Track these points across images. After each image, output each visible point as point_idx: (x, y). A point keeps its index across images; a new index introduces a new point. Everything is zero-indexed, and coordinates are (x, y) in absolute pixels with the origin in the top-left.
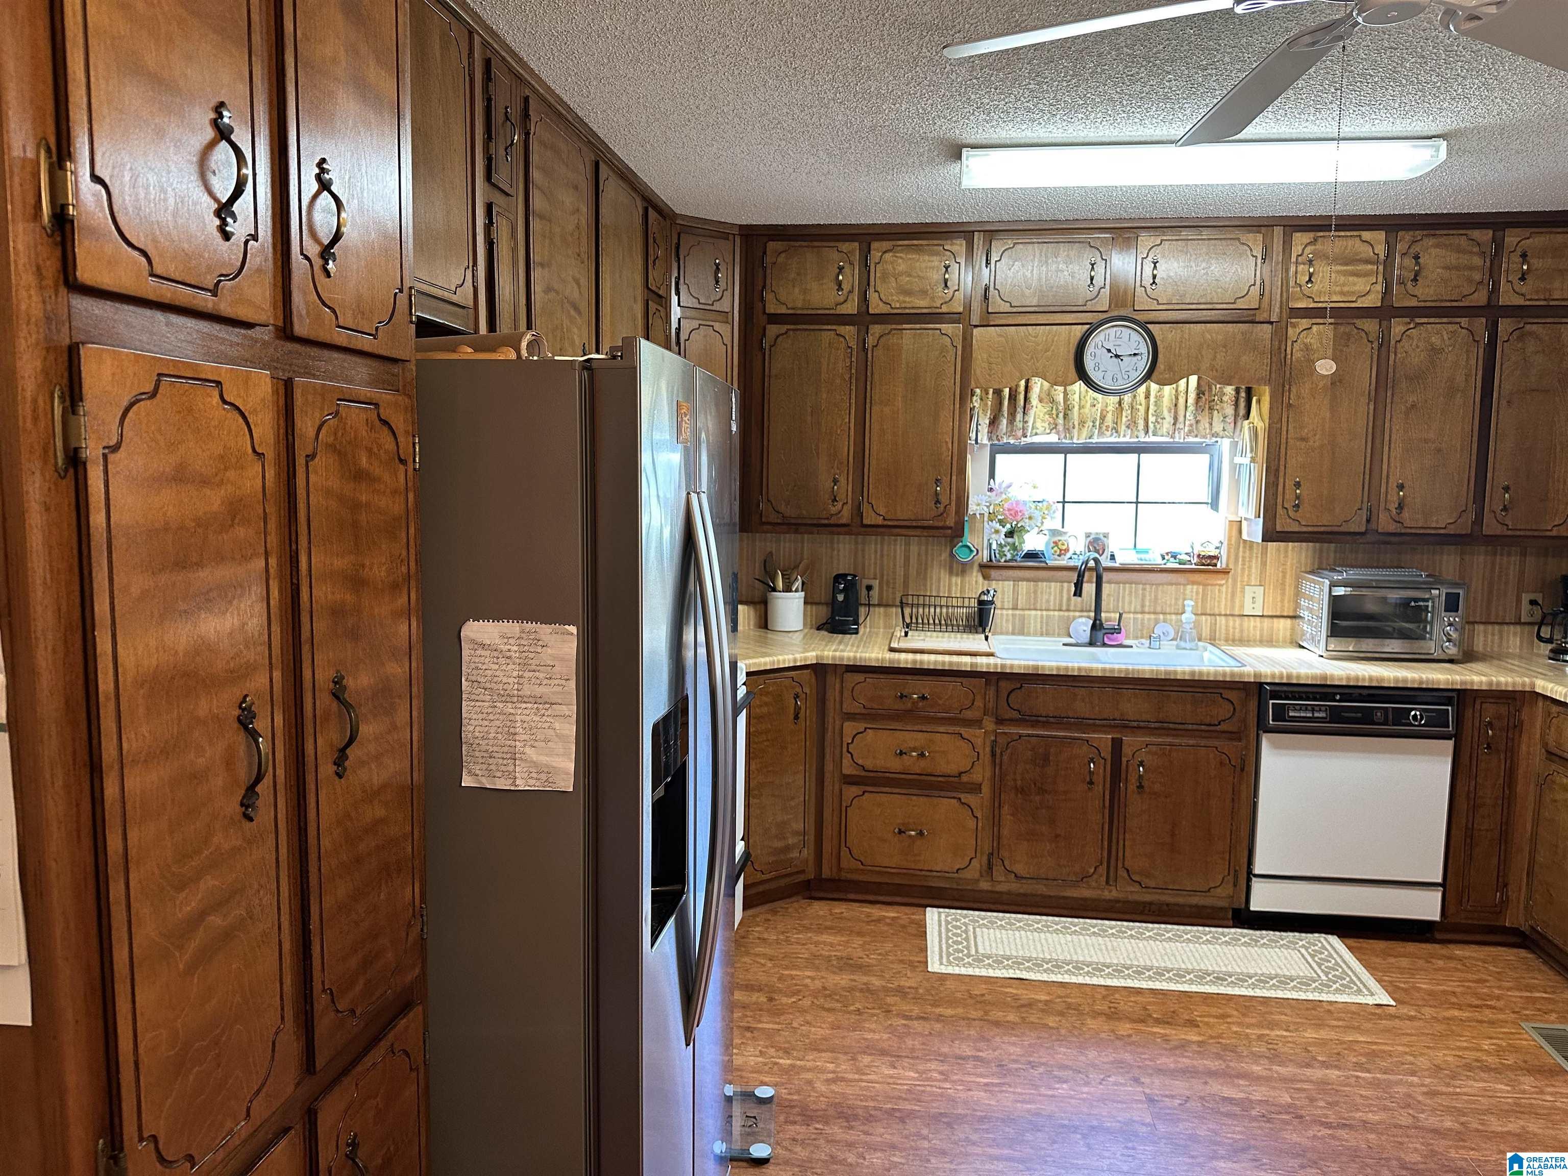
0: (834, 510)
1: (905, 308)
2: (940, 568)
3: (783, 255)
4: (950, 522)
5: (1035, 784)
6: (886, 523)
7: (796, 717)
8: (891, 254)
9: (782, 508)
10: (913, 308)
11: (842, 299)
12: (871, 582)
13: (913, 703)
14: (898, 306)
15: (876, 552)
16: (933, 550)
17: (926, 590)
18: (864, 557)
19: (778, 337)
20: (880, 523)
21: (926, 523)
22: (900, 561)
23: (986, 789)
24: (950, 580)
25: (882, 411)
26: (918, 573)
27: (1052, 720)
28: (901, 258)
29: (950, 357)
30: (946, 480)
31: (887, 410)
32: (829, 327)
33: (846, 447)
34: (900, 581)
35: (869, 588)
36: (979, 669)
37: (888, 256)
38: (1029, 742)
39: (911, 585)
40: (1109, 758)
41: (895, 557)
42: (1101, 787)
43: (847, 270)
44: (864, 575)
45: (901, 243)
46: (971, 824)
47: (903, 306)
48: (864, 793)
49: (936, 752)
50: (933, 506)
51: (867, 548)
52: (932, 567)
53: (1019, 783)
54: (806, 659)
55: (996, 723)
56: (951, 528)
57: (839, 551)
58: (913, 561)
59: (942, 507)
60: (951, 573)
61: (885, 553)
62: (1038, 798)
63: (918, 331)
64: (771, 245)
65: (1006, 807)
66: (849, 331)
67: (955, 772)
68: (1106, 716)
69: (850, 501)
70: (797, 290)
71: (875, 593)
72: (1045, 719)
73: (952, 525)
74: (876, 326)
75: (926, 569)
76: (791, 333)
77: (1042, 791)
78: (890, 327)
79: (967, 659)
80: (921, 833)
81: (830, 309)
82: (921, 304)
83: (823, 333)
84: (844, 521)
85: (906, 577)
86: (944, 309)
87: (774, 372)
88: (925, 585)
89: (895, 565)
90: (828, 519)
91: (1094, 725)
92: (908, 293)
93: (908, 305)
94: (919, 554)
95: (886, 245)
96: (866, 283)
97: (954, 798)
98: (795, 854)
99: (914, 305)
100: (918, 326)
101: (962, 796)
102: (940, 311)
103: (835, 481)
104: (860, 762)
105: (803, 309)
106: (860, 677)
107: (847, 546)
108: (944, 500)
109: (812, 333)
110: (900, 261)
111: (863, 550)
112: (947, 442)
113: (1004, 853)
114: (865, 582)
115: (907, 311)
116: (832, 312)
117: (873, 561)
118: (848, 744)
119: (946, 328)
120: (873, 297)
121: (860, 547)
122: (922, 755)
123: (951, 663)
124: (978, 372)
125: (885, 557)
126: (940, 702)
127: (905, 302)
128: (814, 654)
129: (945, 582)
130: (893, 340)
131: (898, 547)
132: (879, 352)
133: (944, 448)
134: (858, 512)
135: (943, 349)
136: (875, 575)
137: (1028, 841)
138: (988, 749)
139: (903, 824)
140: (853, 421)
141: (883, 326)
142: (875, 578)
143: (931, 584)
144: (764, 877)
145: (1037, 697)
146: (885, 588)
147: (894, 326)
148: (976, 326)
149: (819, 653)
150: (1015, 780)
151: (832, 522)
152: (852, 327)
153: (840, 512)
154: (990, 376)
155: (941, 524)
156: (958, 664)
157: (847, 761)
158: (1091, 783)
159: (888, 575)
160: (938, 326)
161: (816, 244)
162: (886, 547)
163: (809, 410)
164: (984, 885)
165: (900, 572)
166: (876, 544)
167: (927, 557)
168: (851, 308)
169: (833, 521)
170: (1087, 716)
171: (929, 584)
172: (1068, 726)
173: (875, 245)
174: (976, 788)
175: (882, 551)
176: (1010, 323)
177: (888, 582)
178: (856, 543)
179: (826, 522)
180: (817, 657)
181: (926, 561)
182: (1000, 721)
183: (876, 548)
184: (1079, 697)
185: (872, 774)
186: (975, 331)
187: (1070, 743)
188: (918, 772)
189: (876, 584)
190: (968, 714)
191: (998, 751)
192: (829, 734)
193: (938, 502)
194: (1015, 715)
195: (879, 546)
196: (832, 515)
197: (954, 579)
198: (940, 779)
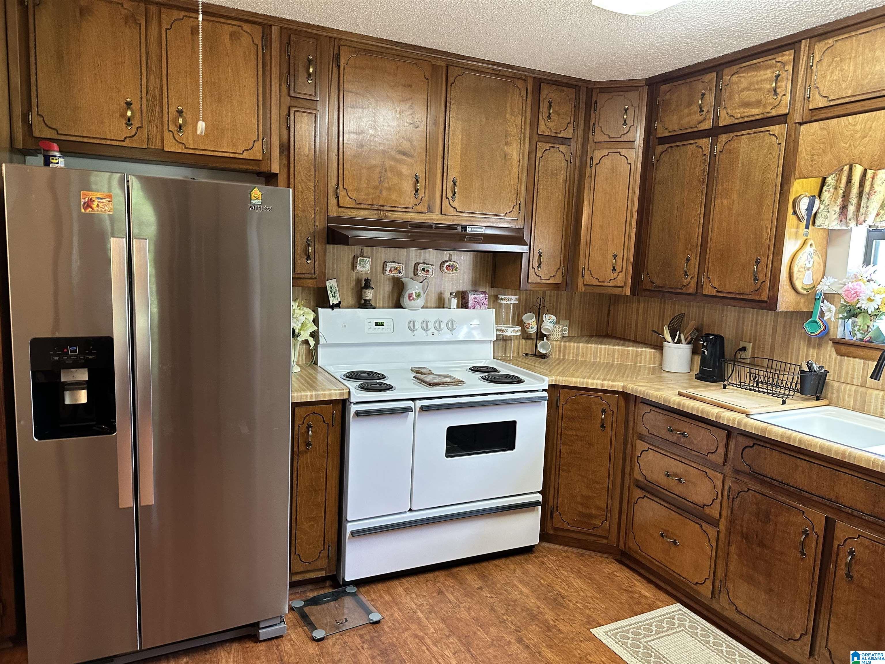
0: (685, 282)
1: (745, 117)
2: (800, 340)
3: (669, 94)
4: (764, 297)
5: (757, 536)
6: (718, 294)
7: (603, 426)
8: (737, 76)
9: (655, 279)
10: (750, 116)
11: (701, 118)
12: (746, 345)
13: (678, 437)
14: (739, 116)
15: (752, 321)
16: (796, 323)
17: (787, 358)
18: (743, 323)
19: (662, 153)
20: (714, 294)
21: (746, 297)
22: (769, 330)
23: (722, 525)
24: (807, 351)
25: (722, 203)
26: (783, 342)
27: (775, 483)
28: (744, 77)
29: (775, 154)
30: (763, 260)
31: (726, 202)
32: (693, 141)
33: (697, 235)
34: (768, 347)
35: (744, 349)
36: (721, 422)
37: (735, 78)
38: (755, 497)
39: (777, 351)
40: (822, 535)
41: (766, 326)
42: (812, 561)
43: (707, 96)
44: (742, 338)
45: (744, 65)
46: (708, 549)
47: (743, 115)
48: (645, 496)
49: (688, 481)
50: (753, 281)
51: (746, 316)
52: (794, 338)
53: (745, 530)
54: (612, 386)
55: (734, 472)
56: (766, 302)
57: (727, 317)
58: (779, 331)
59: (759, 282)
60: (809, 345)
61: (759, 322)
62: (758, 549)
63: (753, 135)
64: (664, 88)
65: (734, 547)
66: (705, 142)
67: (701, 503)
68: (822, 494)
69: (696, 276)
70: (675, 117)
71: (749, 353)
72: (769, 480)
73: (766, 299)
74: (723, 135)
75: (789, 339)
76: (669, 149)
77: (762, 544)
78: (732, 135)
79: (716, 410)
80: (675, 543)
81: (694, 127)
82: (756, 112)
83: (688, 146)
84: (691, 291)
85: (773, 343)
86: (774, 113)
87: (657, 180)
88: (787, 353)
89: (765, 333)
90: (681, 289)
91: (810, 499)
92: (747, 105)
93: (746, 114)
94: (784, 327)
95: (735, 68)
96: (718, 104)
97: (697, 523)
98: (598, 522)
99: (751, 114)
100: (753, 131)
101: (704, 524)
102: (770, 115)
103: (688, 260)
104: (644, 472)
105: (678, 130)
106: (648, 408)
107: (733, 313)
108: (761, 278)
109: (682, 147)
110: (743, 79)
111: (744, 318)
112: (767, 227)
113: (730, 586)
114: (742, 344)
115: (746, 120)
116: (695, 129)
117: (749, 328)
118: (638, 456)
119: (775, 129)
120: (722, 113)
121: (741, 315)
122: (680, 480)
123: (702, 411)
124: (802, 163)
125: (759, 326)
126: (695, 442)
127: (744, 112)
128: (622, 384)
129: (803, 352)
130: (734, 145)
131: (769, 318)
132: (724, 156)
133: (764, 233)
134: (699, 286)
135: (771, 146)
136: (750, 339)
137: (748, 583)
138: (726, 492)
139: (665, 530)
140: (703, 212)
141: (728, 135)
142: (750, 342)
143: (792, 353)
144: (569, 528)
145: (765, 459)
146: (756, 351)
147: (736, 134)
148: (801, 124)
149: (626, 384)
150: (742, 526)
151: (682, 291)
152: (707, 139)
153: (689, 283)
154: (812, 166)
155: (757, 298)
156: (708, 413)
157: (637, 469)
158: (803, 554)
159: (759, 340)
160: (767, 128)
161: (688, 80)
162: (760, 318)
163: (676, 207)
164: (715, 605)
165: (769, 339)
166: (753, 314)
167: (790, 329)
168: (708, 125)
169: (684, 291)
170: (805, 488)
171: (790, 351)
172: (790, 494)
173: (726, 71)
174: (714, 523)
175: (757, 320)
176: (830, 115)
177: (759, 346)
178: (739, 312)
179: (680, 291)
180: (623, 387)
181: (790, 332)
182: (737, 471)
183: (752, 318)
184: (800, 468)
185: (650, 484)
186: (803, 128)
187: (788, 509)
188: (677, 493)
189: (750, 346)
190: (712, 457)
191: (731, 497)
192: (629, 446)
193: (756, 279)
194: (746, 469)
195: (755, 316)
196: (684, 286)
197: (811, 351)
198: (691, 504)
